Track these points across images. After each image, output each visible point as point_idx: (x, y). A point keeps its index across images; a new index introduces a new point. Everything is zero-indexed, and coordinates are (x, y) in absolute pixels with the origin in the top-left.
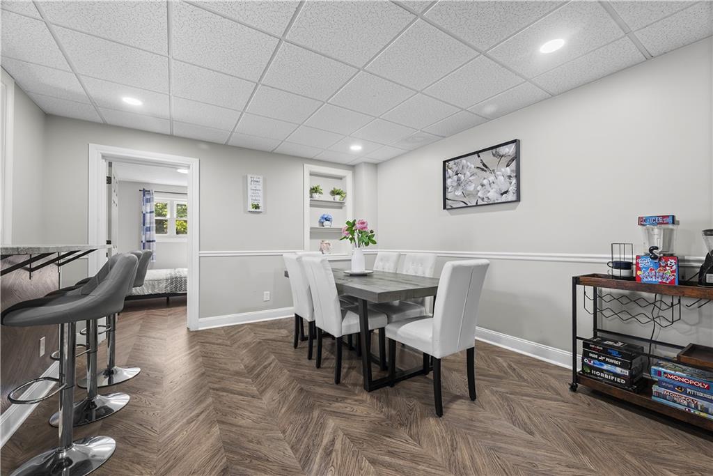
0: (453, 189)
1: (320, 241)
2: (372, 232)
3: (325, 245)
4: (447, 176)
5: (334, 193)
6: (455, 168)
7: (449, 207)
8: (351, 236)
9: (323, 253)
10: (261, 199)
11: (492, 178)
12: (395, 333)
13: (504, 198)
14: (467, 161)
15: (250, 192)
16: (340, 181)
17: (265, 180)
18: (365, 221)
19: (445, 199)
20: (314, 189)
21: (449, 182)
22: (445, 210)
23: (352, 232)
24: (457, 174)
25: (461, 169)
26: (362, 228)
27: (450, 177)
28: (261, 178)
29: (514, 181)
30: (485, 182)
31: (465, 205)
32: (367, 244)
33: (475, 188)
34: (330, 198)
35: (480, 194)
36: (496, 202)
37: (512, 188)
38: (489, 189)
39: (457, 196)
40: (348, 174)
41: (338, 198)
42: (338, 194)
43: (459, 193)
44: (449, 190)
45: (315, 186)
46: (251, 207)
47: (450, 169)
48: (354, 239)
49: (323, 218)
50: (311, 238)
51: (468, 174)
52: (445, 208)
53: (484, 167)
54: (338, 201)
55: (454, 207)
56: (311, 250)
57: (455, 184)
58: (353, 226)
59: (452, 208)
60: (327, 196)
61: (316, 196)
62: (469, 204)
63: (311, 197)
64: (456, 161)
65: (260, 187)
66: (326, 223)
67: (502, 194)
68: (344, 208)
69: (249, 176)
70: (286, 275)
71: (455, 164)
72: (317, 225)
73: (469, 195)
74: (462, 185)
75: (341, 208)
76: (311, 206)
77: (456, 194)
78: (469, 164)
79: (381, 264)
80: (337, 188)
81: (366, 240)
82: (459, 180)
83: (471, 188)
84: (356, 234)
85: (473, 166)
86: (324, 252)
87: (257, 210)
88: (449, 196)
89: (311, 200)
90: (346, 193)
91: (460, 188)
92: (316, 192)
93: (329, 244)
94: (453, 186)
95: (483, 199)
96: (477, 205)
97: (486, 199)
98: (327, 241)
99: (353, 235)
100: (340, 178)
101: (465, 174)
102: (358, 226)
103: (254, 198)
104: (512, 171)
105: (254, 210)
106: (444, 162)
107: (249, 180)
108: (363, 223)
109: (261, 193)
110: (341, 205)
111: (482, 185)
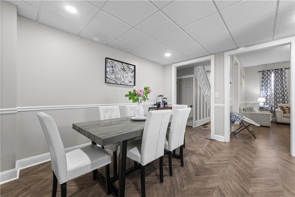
0: (110, 74)
4: (107, 66)
6: (111, 64)
11: (127, 75)
13: (130, 84)
14: (117, 63)
19: (106, 77)
21: (108, 69)
24: (113, 67)
25: (114, 65)
27: (109, 67)
29: (133, 79)
30: (124, 75)
31: (116, 83)
33: (120, 77)
35: (122, 80)
36: (128, 84)
37: (133, 81)
38: (126, 79)
39: (112, 78)
43: (113, 76)
44: (108, 73)
47: (109, 63)
51: (118, 69)
52: (105, 82)
53: (124, 70)
55: (110, 82)
59: (109, 83)
62: (118, 83)
67: (130, 82)
71: (111, 62)
73: (118, 79)
74: (115, 73)
77: (112, 76)
78: (118, 65)
82: (113, 70)
83: (119, 76)
85: (120, 67)
88: (108, 76)
91: (114, 74)
94: (110, 72)
95: (123, 82)
96: (121, 84)
97: (124, 83)
101: (116, 69)
104: (133, 75)
106: (106, 58)
111: (123, 77)
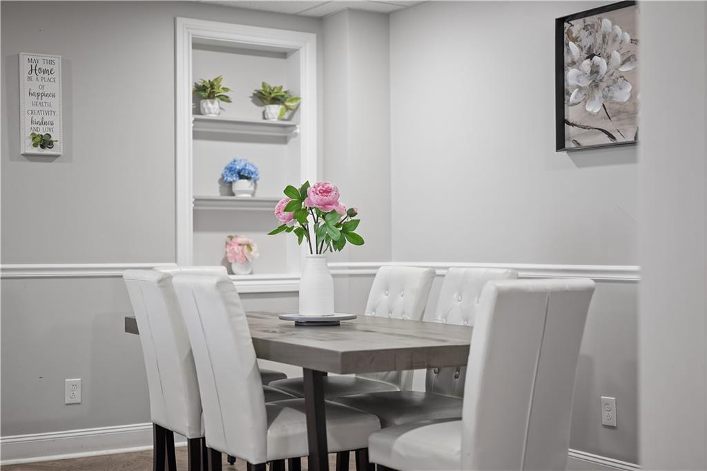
0: (581, 97)
1: (223, 236)
2: (352, 213)
3: (237, 249)
4: (567, 59)
5: (265, 97)
6: (587, 41)
7: (573, 145)
8: (297, 225)
9: (231, 272)
10: (57, 120)
12: (388, 451)
14: (614, 23)
15: (27, 102)
16: (281, 61)
17: (66, 65)
18: (331, 186)
19: (561, 122)
20: (203, 88)
21: (571, 74)
22: (563, 154)
23: (301, 215)
24: (591, 56)
25: (599, 40)
26: (325, 205)
27: (573, 63)
28: (58, 60)
31: (608, 141)
32: (339, 245)
33: (634, 94)
34: (253, 113)
39: (590, 114)
40: (305, 45)
41: (274, 111)
42: (276, 100)
43: (595, 107)
44: (572, 99)
45: (209, 77)
46: (30, 141)
47: (575, 40)
48: (307, 231)
49: (230, 169)
50: (197, 228)
51: (617, 56)
52: (560, 145)
54: (275, 121)
55: (583, 144)
56: (196, 263)
57: (586, 83)
58: (302, 199)
59: (579, 148)
60: (242, 109)
61: (212, 108)
62: (620, 139)
63: (197, 110)
64: (589, 20)
65: (55, 87)
66: (242, 186)
68: (292, 141)
69: (24, 58)
70: (131, 326)
71: (585, 28)
72: (214, 191)
73: (619, 112)
74: (603, 85)
75: (284, 140)
76: (197, 135)
77: (589, 109)
78: (618, 29)
79: (384, 298)
80: (273, 83)
81: (336, 234)
82: (595, 71)
83: (623, 95)
84: (310, 218)
85: (628, 38)
86: (235, 268)
87: (47, 151)
88: (571, 114)
89: (196, 120)
90: (298, 99)
91: (598, 94)
92: (211, 96)
93: (249, 246)
94: (580, 88)
96: (637, 141)
98: (243, 238)
99: (303, 221)
100: (283, 54)
101: (608, 57)
102: (313, 198)
103: (38, 118)
105: (37, 150)
106: (560, 22)
107: (25, 67)
108: (327, 191)
109: (56, 104)
110: (283, 134)
